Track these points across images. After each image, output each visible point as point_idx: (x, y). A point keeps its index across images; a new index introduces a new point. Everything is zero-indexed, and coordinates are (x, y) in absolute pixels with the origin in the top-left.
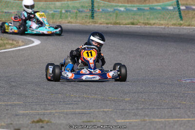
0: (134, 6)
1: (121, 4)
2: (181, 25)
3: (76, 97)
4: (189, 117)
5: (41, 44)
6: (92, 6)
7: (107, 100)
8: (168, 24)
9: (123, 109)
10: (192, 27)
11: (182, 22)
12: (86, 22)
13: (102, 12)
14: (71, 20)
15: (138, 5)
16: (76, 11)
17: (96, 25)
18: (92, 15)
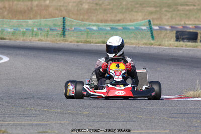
0: (107, 25)
1: (94, 23)
2: (152, 44)
3: (36, 111)
4: (142, 129)
5: (9, 61)
6: (64, 24)
7: (66, 114)
8: (138, 44)
9: (80, 122)
10: (163, 47)
11: (152, 42)
12: (56, 40)
13: (74, 30)
14: (41, 38)
15: (111, 24)
16: (47, 29)
17: (67, 43)
18: (64, 33)
